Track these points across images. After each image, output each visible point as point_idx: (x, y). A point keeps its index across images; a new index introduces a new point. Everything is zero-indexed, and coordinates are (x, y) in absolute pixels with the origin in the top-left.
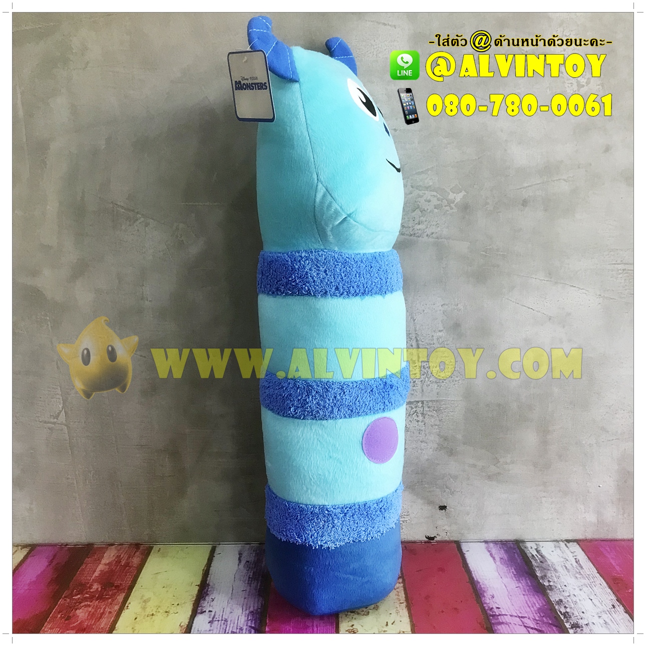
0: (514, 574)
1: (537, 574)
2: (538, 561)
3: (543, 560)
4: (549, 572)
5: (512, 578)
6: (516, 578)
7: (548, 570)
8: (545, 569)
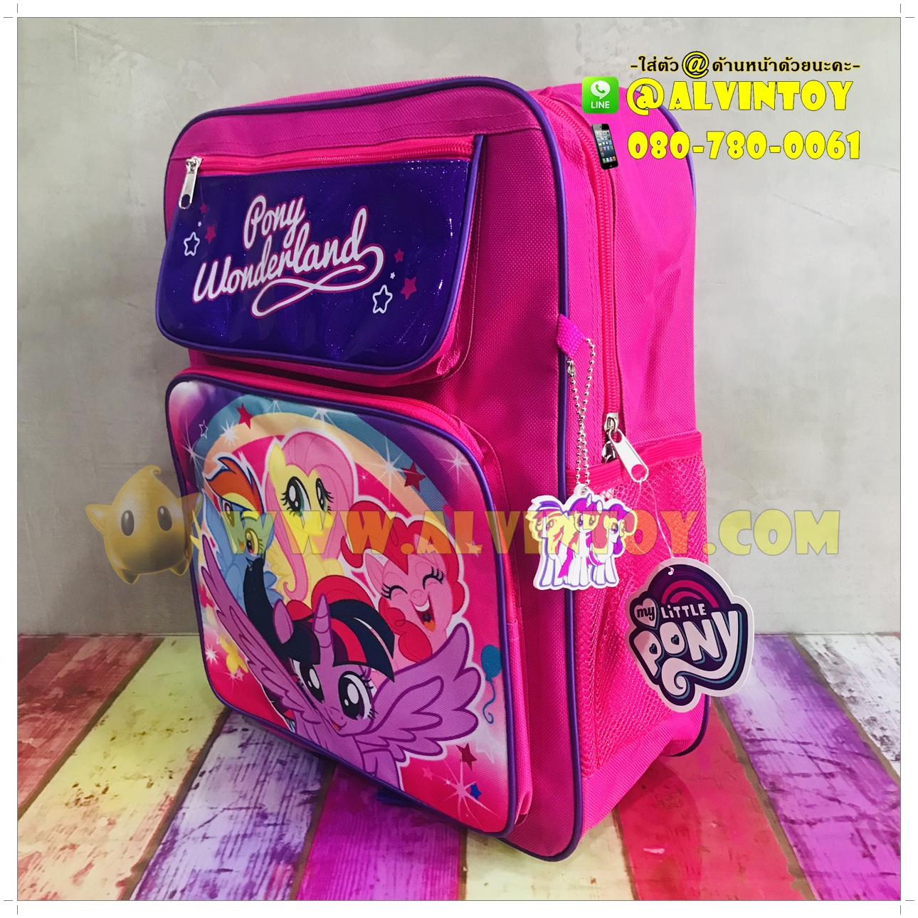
0: (788, 681)
1: (829, 681)
2: (830, 662)
3: (838, 660)
4: (850, 677)
5: (784, 686)
6: (790, 685)
7: (849, 674)
8: (841, 673)
